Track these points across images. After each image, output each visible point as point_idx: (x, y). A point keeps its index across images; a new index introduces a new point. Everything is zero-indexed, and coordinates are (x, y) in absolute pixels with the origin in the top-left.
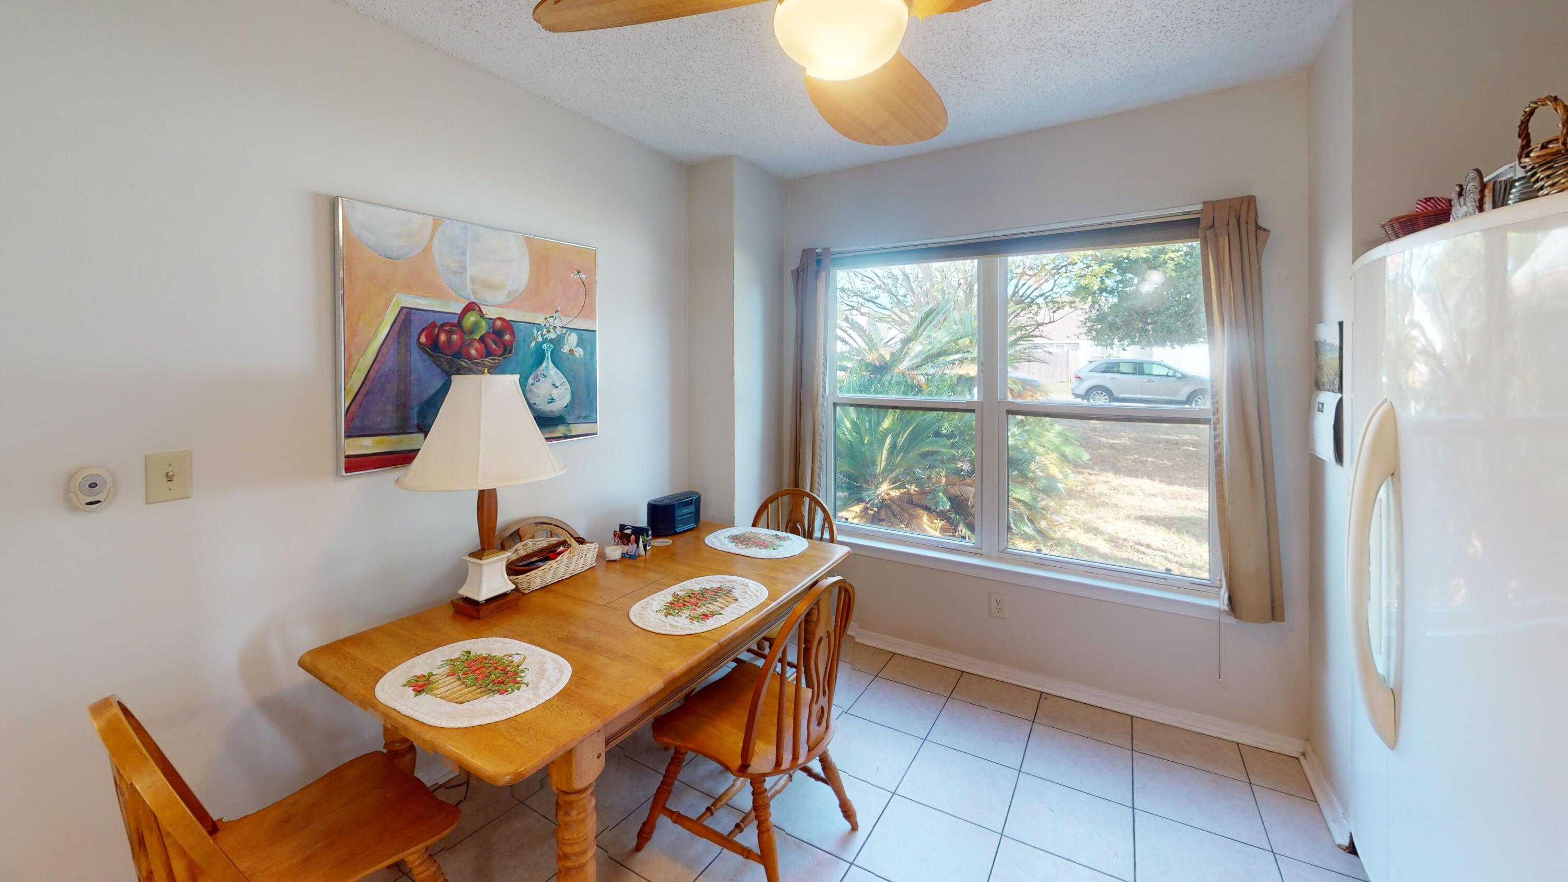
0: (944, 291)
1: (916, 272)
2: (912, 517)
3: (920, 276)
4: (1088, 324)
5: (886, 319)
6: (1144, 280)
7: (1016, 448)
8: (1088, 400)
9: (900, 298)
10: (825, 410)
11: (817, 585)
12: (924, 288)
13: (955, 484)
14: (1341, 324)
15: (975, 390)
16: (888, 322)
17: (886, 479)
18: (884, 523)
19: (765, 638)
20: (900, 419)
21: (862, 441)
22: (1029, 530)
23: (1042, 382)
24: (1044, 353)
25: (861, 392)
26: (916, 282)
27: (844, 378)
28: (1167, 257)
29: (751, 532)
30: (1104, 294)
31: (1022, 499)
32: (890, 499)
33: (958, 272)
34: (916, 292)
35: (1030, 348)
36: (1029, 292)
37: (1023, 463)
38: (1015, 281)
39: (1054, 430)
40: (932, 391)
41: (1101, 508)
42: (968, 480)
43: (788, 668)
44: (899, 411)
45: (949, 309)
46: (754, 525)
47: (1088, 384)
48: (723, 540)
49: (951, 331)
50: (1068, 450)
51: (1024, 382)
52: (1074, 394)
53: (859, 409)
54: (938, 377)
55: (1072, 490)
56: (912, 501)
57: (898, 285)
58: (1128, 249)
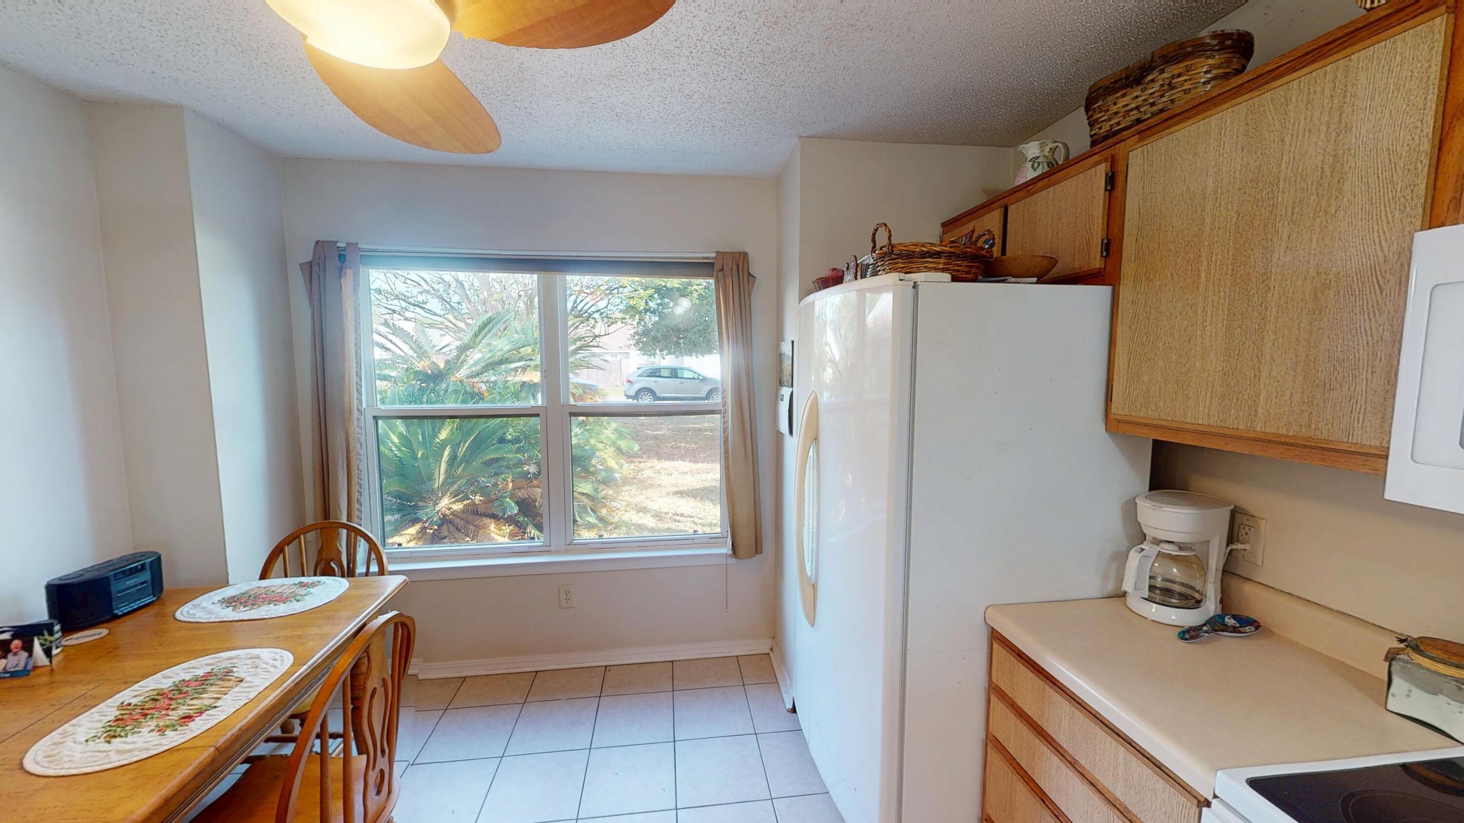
0: (504, 302)
1: (471, 279)
2: (478, 527)
3: (476, 284)
4: (636, 337)
5: (438, 326)
6: (677, 304)
7: (579, 446)
8: (638, 400)
9: (453, 305)
10: (363, 425)
11: (364, 630)
12: (482, 296)
13: (523, 488)
14: (793, 342)
15: (539, 396)
16: (441, 329)
17: (446, 493)
18: (445, 541)
19: (293, 716)
20: (460, 428)
21: (416, 458)
22: (592, 519)
23: (600, 386)
24: (601, 361)
25: (410, 403)
26: (472, 290)
27: (387, 388)
28: (693, 288)
29: (259, 587)
30: (648, 313)
31: (585, 492)
32: (452, 514)
33: (517, 285)
34: (472, 300)
35: (588, 356)
36: (586, 308)
37: (585, 459)
38: (573, 297)
39: (610, 427)
40: (494, 398)
41: (648, 490)
42: (535, 482)
43: (331, 741)
44: (458, 420)
45: (509, 319)
46: (263, 576)
47: (637, 387)
48: (211, 607)
49: (512, 340)
50: (622, 444)
51: (584, 387)
52: (626, 396)
53: (408, 421)
54: (500, 384)
55: (626, 478)
56: (477, 512)
57: (451, 291)
58: (666, 280)
